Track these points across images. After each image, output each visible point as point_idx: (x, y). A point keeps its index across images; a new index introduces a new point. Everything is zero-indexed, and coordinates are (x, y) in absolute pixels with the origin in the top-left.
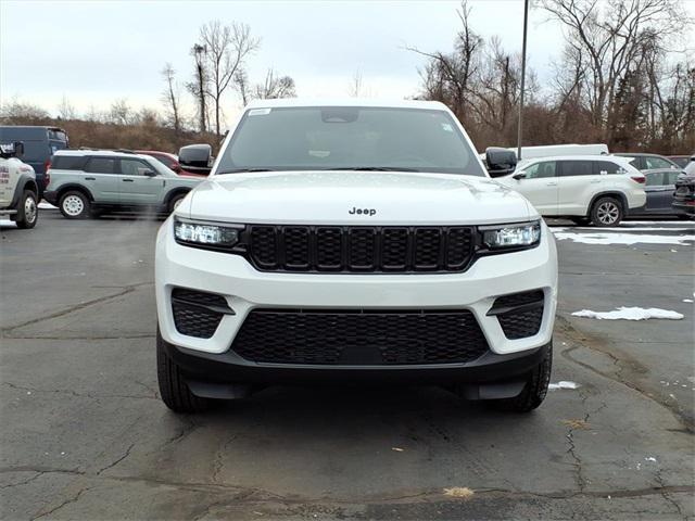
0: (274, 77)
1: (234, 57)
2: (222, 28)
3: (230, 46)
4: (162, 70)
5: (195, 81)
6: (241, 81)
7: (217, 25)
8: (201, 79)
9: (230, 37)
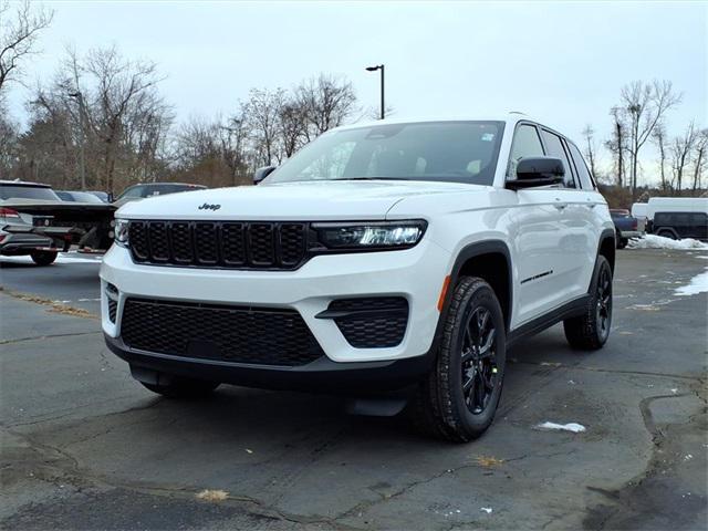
0: (695, 129)
1: (654, 113)
2: (643, 88)
3: (651, 103)
4: (582, 131)
5: (613, 138)
6: (660, 136)
7: (639, 84)
8: (620, 135)
9: (651, 95)
